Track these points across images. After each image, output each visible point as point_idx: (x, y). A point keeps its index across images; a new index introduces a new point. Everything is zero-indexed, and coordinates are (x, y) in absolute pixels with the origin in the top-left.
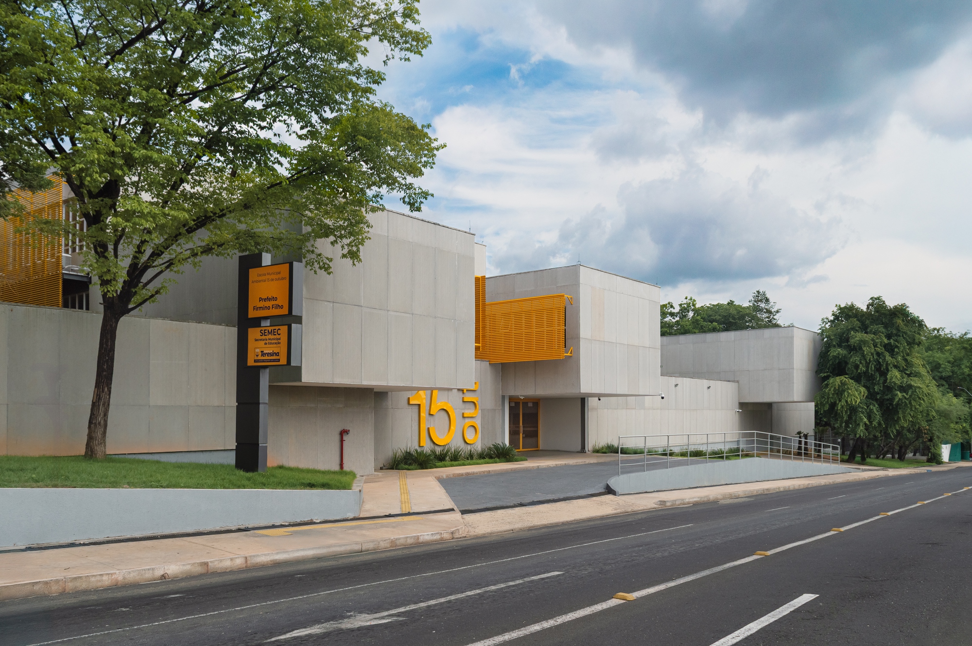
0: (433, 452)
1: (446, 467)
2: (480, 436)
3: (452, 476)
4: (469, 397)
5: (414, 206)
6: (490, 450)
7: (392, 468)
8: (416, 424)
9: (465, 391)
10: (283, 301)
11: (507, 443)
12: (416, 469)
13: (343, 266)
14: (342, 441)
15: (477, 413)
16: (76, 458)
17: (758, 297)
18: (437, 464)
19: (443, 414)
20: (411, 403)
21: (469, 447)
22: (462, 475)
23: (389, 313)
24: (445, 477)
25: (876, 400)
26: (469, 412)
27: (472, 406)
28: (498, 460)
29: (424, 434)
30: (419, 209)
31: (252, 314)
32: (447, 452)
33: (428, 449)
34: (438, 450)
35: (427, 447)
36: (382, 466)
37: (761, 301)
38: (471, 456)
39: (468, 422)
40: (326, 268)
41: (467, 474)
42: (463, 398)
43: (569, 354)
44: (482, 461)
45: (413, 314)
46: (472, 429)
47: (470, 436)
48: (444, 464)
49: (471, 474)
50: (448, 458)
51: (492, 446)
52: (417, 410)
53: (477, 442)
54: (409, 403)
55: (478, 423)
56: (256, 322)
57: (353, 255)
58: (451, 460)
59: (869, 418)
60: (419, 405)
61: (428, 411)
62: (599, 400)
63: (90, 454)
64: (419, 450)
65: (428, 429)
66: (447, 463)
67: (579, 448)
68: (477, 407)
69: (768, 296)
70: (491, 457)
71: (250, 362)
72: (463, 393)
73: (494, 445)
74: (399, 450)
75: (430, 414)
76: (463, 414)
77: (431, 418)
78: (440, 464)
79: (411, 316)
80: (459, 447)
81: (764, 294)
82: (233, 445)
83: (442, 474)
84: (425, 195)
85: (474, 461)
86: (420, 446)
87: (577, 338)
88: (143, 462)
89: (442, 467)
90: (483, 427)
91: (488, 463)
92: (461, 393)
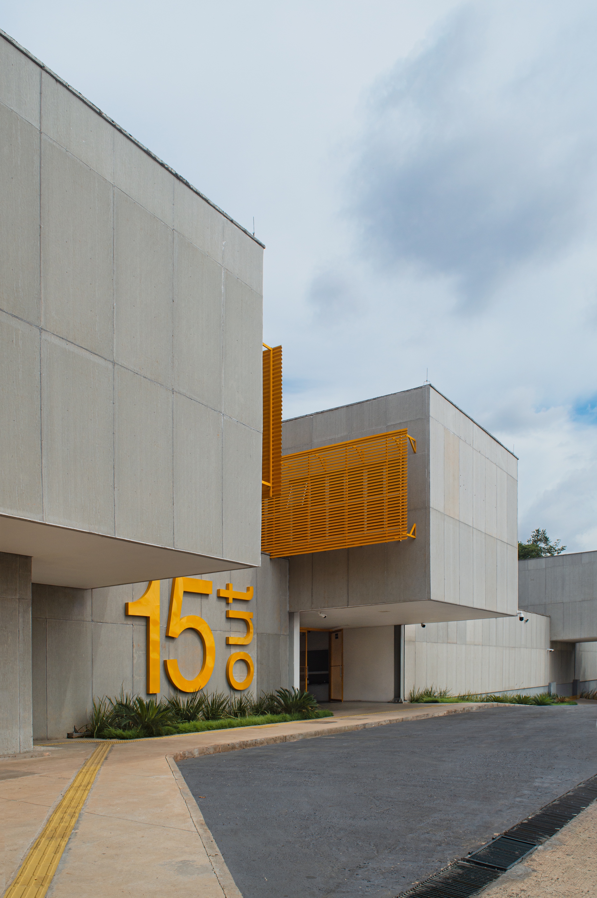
0: (174, 704)
1: (197, 730)
2: (255, 677)
3: (212, 751)
4: (237, 611)
6: (272, 700)
7: (90, 735)
8: (142, 653)
9: (231, 601)
11: (297, 685)
12: (138, 737)
15: (250, 639)
17: (538, 536)
18: (181, 726)
19: (192, 637)
20: (130, 613)
21: (238, 696)
22: (233, 747)
23: (45, 336)
24: (196, 754)
26: (237, 636)
27: (241, 626)
28: (288, 715)
29: (156, 673)
32: (200, 703)
33: (164, 699)
34: (183, 701)
35: (162, 695)
36: (71, 730)
37: (540, 540)
38: (241, 711)
39: (236, 654)
41: (244, 745)
42: (227, 612)
43: (410, 535)
44: (261, 718)
45: (114, 363)
46: (242, 666)
47: (239, 678)
48: (195, 726)
49: (250, 745)
50: (200, 715)
51: (276, 694)
52: (143, 628)
53: (251, 687)
54: (127, 615)
55: (252, 656)
58: (208, 719)
60: (147, 619)
61: (164, 632)
62: (424, 626)
64: (146, 700)
65: (165, 664)
66: (200, 723)
67: (391, 696)
68: (252, 630)
69: (547, 535)
70: (274, 712)
72: (228, 604)
73: (279, 692)
74: (107, 702)
75: (169, 638)
76: (227, 639)
77: (171, 645)
78: (187, 725)
79: (110, 366)
80: (221, 696)
81: (544, 533)
83: (189, 748)
85: (248, 719)
86: (148, 694)
87: (427, 508)
89: (190, 731)
90: (259, 662)
91: (272, 722)
92: (223, 604)
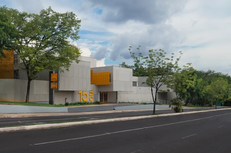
0: (83, 102)
5: (77, 62)
8: (80, 97)
10: (57, 79)
11: (99, 101)
13: (66, 71)
14: (66, 100)
16: (24, 102)
19: (85, 95)
25: (190, 92)
26: (91, 94)
28: (97, 104)
29: (82, 99)
30: (78, 63)
31: (51, 80)
32: (86, 102)
34: (84, 102)
35: (82, 102)
38: (91, 103)
39: (91, 97)
40: (63, 71)
42: (90, 92)
43: (111, 83)
44: (94, 104)
45: (78, 78)
47: (91, 100)
52: (80, 94)
53: (93, 101)
54: (78, 93)
56: (52, 82)
57: (68, 70)
58: (87, 104)
59: (188, 96)
62: (120, 92)
63: (26, 102)
64: (80, 102)
67: (116, 102)
68: (93, 94)
71: (51, 88)
73: (96, 101)
77: (83, 96)
78: (85, 104)
80: (89, 101)
82: (49, 101)
84: (79, 61)
87: (113, 80)
88: (34, 103)
90: (94, 98)
